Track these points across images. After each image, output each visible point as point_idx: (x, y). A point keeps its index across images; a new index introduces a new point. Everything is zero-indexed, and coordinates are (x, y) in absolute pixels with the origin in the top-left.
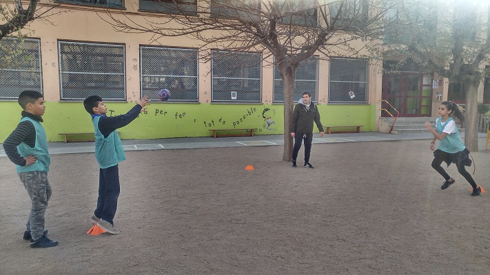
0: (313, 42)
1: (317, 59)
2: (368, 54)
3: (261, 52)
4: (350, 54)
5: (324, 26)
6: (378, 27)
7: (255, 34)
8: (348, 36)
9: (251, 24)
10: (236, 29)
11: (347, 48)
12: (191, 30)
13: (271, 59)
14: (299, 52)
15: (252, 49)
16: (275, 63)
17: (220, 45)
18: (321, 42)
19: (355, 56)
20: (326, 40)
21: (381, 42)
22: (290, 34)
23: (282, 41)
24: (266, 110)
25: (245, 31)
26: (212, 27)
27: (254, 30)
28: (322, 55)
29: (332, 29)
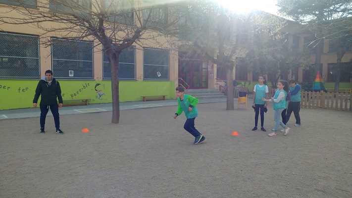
0: (131, 36)
1: (134, 48)
2: (168, 46)
3: (93, 41)
4: (157, 46)
5: (139, 25)
6: (175, 28)
7: (87, 27)
8: (155, 33)
9: (84, 20)
10: (72, 23)
11: (155, 42)
12: (32, 21)
13: (101, 47)
14: (121, 42)
15: (85, 39)
16: (103, 50)
17: (59, 34)
18: (137, 36)
19: (160, 48)
20: (140, 35)
21: (177, 39)
22: (114, 29)
23: (108, 34)
24: (98, 85)
25: (79, 25)
26: (50, 19)
27: (87, 25)
28: (137, 46)
29: (144, 28)
